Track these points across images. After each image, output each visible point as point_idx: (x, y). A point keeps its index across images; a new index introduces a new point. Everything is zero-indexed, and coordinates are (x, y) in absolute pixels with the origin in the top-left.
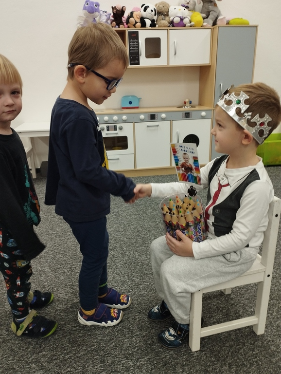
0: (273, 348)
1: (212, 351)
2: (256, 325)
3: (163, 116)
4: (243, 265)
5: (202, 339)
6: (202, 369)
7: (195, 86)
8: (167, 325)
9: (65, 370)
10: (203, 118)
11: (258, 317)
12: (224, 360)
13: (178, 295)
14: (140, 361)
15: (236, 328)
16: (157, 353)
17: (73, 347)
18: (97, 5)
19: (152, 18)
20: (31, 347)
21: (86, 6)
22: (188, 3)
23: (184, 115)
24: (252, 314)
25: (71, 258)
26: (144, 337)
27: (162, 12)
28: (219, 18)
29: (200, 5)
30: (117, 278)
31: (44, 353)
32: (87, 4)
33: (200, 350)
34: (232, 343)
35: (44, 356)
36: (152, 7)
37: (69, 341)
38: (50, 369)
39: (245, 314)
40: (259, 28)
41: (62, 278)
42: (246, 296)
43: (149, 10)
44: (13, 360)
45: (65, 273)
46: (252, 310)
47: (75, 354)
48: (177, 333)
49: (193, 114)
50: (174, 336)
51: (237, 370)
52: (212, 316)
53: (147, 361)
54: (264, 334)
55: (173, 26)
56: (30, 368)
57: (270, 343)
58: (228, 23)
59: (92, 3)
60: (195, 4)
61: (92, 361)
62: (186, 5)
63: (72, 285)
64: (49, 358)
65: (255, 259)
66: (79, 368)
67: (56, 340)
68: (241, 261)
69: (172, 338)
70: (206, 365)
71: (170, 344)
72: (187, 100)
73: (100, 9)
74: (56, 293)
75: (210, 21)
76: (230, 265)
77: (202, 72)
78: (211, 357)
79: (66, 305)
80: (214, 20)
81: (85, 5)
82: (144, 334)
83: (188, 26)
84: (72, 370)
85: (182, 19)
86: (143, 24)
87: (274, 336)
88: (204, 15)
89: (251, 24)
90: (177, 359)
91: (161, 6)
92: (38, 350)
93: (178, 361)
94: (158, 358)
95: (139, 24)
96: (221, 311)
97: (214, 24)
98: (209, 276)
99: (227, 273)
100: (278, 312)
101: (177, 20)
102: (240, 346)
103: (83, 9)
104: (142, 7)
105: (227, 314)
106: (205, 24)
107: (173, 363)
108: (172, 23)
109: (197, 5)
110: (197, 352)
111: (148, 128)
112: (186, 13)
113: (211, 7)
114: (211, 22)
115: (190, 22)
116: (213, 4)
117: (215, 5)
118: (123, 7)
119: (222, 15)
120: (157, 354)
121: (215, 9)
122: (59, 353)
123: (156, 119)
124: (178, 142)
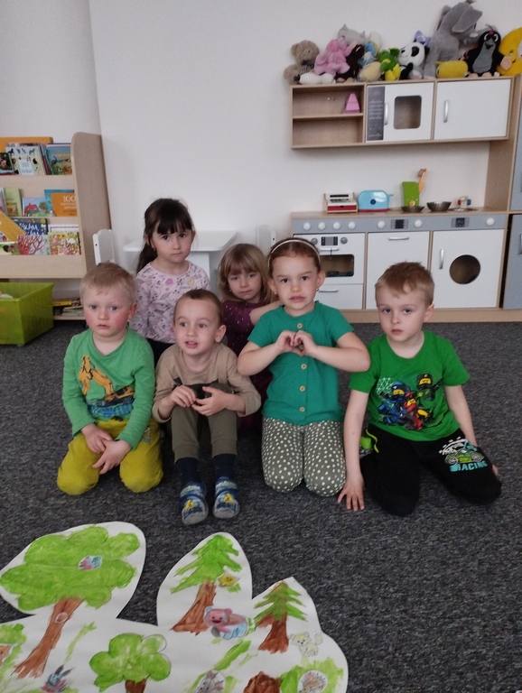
3: (418, 222)
10: (489, 227)
23: (455, 222)
49: (471, 221)
72: (463, 198)
77: (494, 150)
111: (390, 242)
123: (405, 227)
124: (441, 268)
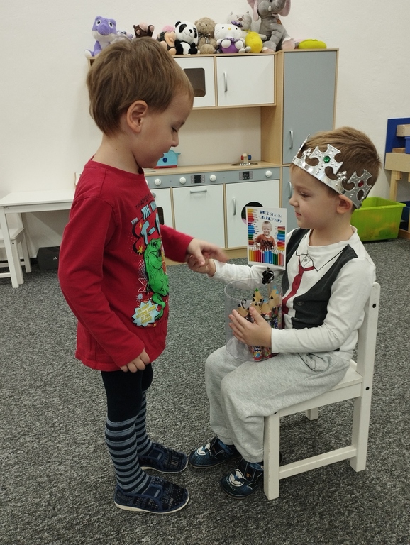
0: (379, 488)
1: (296, 498)
2: (355, 458)
3: (213, 177)
4: (333, 376)
5: (282, 482)
6: (283, 522)
7: (256, 135)
8: (232, 467)
9: (92, 538)
10: (268, 178)
11: (356, 447)
12: (313, 508)
13: (247, 420)
14: (198, 518)
15: (327, 464)
16: (220, 504)
17: (101, 505)
18: (113, 23)
19: (192, 40)
20: (41, 509)
21: (97, 24)
22: (241, 20)
23: (242, 176)
24: (348, 443)
25: (90, 382)
26: (201, 485)
27: (204, 33)
28: (285, 40)
29: (257, 23)
30: (159, 407)
31: (60, 516)
32: (99, 23)
33: (280, 497)
34: (322, 485)
35: (60, 521)
36: (190, 26)
37: (96, 497)
38: (70, 538)
39: (338, 446)
40: (340, 53)
41: (79, 411)
42: (339, 421)
43: (186, 30)
44: (15, 529)
45: (82, 404)
46: (348, 439)
47: (104, 515)
48: (245, 476)
49: (254, 174)
50: (241, 480)
51: (331, 521)
52: (293, 451)
53: (207, 517)
54: (365, 471)
55: (221, 52)
56: (41, 538)
57: (373, 482)
58: (297, 47)
59: (106, 21)
60: (250, 21)
61: (130, 523)
62: (238, 22)
63: (94, 420)
64: (67, 523)
65: (348, 367)
66: (112, 533)
67: (76, 497)
68: (330, 369)
69: (239, 484)
70: (288, 517)
71: (236, 493)
72: (245, 155)
73: (117, 30)
74: (71, 433)
75: (272, 45)
76: (316, 376)
77: (265, 114)
78: (295, 506)
79: (87, 448)
80: (278, 42)
81: (95, 24)
82: (201, 481)
83: (242, 52)
84: (101, 536)
85: (233, 43)
86: (180, 50)
87: (379, 472)
88: (264, 36)
89: (329, 47)
90: (248, 511)
91: (203, 24)
92: (51, 513)
93: (250, 514)
94: (222, 512)
95: (173, 50)
96: (306, 443)
97: (279, 48)
98: (288, 393)
99: (312, 387)
100: (382, 439)
101: (226, 43)
102: (334, 488)
103: (93, 30)
104: (176, 25)
105: (314, 447)
106: (265, 48)
107: (243, 517)
108: (219, 48)
109: (253, 21)
110: (275, 500)
111: (192, 195)
112: (238, 33)
113: (273, 25)
114: (274, 46)
115: (245, 46)
116: (275, 20)
117: (279, 22)
118: (150, 26)
119: (288, 36)
120: (220, 507)
121: (278, 27)
122: (82, 516)
123: (203, 181)
124: (235, 214)
